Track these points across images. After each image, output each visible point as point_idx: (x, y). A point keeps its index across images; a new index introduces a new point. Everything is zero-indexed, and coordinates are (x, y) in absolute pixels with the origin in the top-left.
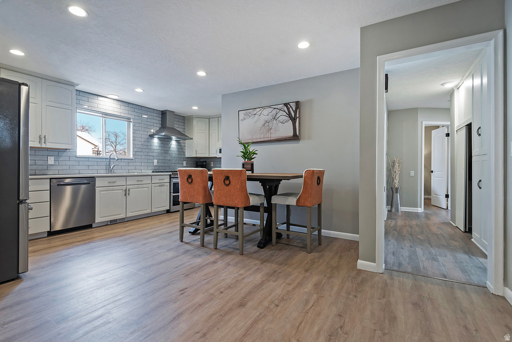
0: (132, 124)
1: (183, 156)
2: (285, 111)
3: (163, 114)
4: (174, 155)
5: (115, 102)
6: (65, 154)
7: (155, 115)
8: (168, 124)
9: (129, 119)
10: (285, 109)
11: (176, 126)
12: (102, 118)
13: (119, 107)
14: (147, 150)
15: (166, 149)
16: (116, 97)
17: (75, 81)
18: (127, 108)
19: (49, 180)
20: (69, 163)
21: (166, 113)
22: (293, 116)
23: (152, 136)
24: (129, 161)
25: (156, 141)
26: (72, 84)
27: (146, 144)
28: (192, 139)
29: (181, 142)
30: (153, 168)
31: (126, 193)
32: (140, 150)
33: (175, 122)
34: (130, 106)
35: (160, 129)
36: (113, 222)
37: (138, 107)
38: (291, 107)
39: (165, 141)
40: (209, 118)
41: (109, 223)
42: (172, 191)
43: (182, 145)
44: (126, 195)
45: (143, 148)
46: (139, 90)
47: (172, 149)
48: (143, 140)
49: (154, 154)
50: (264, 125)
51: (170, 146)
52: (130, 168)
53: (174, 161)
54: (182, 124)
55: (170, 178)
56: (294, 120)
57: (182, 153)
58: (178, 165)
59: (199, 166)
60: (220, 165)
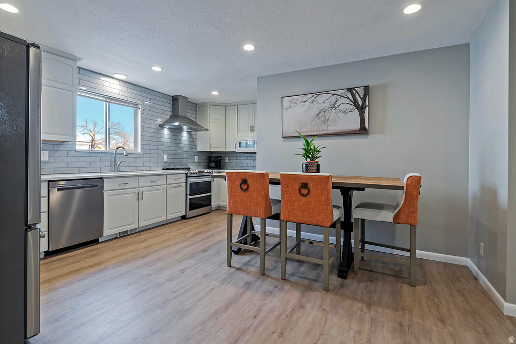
0: (139, 112)
1: (195, 150)
2: (348, 98)
3: (175, 99)
4: (185, 149)
5: (121, 84)
6: (62, 148)
7: (164, 100)
8: (181, 113)
9: (136, 105)
10: (349, 95)
11: (188, 114)
12: (105, 103)
13: (125, 89)
14: (157, 143)
15: (177, 141)
16: (123, 77)
17: (78, 55)
18: (134, 92)
19: (47, 183)
20: (67, 159)
21: (178, 99)
22: (361, 104)
23: (161, 126)
24: (137, 156)
25: (166, 132)
26: (74, 59)
27: (156, 135)
28: (207, 130)
29: (192, 133)
30: (163, 164)
31: (139, 197)
32: (149, 143)
33: (189, 111)
34: (138, 88)
35: (171, 117)
36: (124, 235)
37: (146, 91)
38: (357, 92)
39: (176, 131)
40: (226, 106)
41: (118, 236)
42: (188, 194)
43: (194, 136)
44: (138, 199)
45: (151, 140)
46: (157, 69)
47: (183, 142)
48: (152, 131)
49: (165, 148)
50: (318, 114)
51: (181, 138)
52: (138, 164)
53: (185, 156)
54: (194, 112)
55: (187, 177)
56: (361, 109)
57: (194, 146)
58: (189, 160)
59: (213, 162)
60: (237, 161)
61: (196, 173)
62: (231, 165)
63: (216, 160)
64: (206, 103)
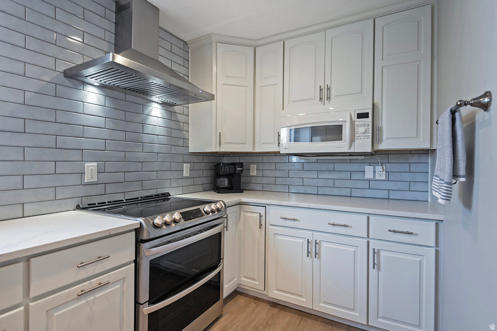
1: (181, 150)
3: (122, 10)
4: (156, 148)
11: (161, 51)
14: (54, 128)
15: (131, 127)
21: (128, 6)
28: (212, 97)
30: (82, 191)
39: (128, 98)
40: (254, 46)
42: (144, 296)
43: (181, 118)
47: (149, 129)
48: (32, 86)
49: (85, 143)
51: (146, 119)
53: (156, 166)
54: (180, 61)
55: (139, 242)
57: (181, 143)
58: (168, 175)
59: (224, 176)
60: (277, 174)
61: (175, 221)
62: (265, 180)
63: (232, 171)
64: (209, 35)
